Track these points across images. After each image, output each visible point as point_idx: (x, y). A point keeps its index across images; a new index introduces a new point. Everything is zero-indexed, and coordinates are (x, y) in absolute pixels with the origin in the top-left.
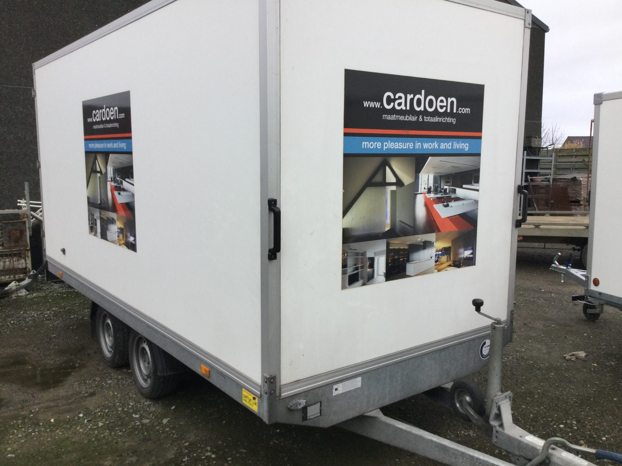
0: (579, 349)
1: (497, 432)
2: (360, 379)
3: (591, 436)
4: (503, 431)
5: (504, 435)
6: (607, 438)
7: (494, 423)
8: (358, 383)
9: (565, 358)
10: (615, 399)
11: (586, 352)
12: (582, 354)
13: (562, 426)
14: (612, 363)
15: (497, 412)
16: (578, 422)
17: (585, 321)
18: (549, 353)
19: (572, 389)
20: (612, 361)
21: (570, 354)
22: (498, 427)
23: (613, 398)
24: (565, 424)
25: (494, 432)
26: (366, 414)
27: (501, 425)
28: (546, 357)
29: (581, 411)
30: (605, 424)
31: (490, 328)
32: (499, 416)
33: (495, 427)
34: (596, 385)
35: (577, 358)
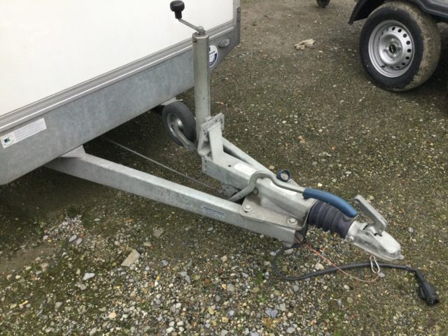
0: (308, 38)
1: (206, 161)
2: (42, 120)
3: (309, 129)
4: (211, 160)
5: (213, 164)
6: (323, 129)
7: (203, 152)
8: (41, 125)
9: (295, 47)
10: (334, 86)
11: (314, 39)
12: (310, 42)
13: (284, 122)
14: (336, 48)
15: (206, 140)
16: (299, 115)
17: (317, 7)
18: (283, 44)
19: (298, 80)
20: (336, 46)
21: (301, 43)
22: (206, 157)
23: (332, 86)
24: (287, 120)
25: (203, 161)
26: (64, 156)
27: (210, 154)
28: (279, 48)
29: (304, 103)
30: (323, 114)
31: (192, 42)
32: (207, 144)
33: (203, 156)
34: (320, 72)
35: (306, 47)
